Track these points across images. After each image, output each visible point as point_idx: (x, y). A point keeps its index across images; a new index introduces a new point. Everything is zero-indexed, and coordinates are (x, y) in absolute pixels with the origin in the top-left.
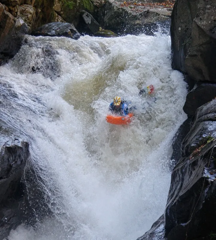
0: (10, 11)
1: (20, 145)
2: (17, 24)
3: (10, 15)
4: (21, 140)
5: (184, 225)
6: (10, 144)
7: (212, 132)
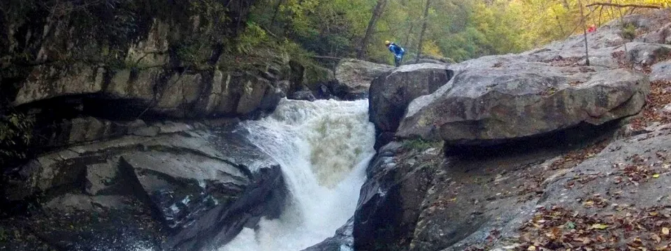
0: (273, 84)
1: (269, 167)
2: (276, 92)
3: (272, 86)
4: (270, 164)
5: (363, 223)
6: (263, 166)
7: (386, 164)
